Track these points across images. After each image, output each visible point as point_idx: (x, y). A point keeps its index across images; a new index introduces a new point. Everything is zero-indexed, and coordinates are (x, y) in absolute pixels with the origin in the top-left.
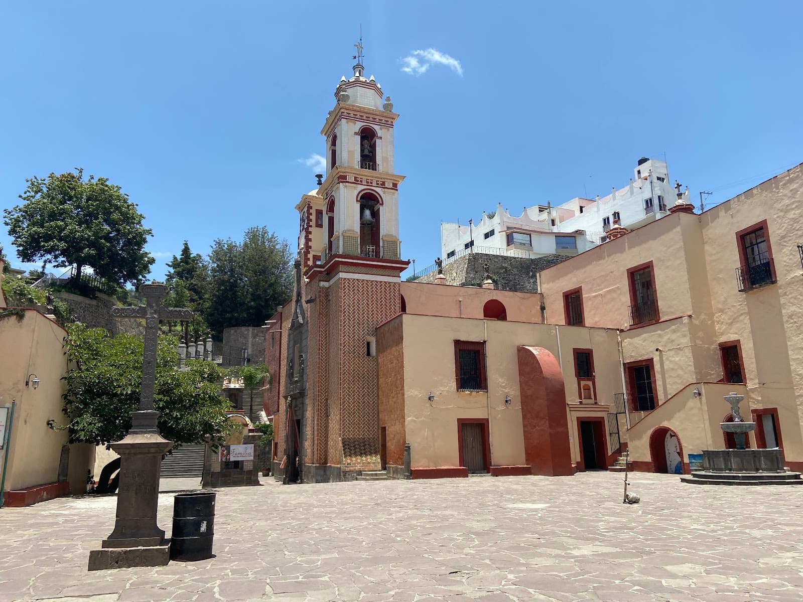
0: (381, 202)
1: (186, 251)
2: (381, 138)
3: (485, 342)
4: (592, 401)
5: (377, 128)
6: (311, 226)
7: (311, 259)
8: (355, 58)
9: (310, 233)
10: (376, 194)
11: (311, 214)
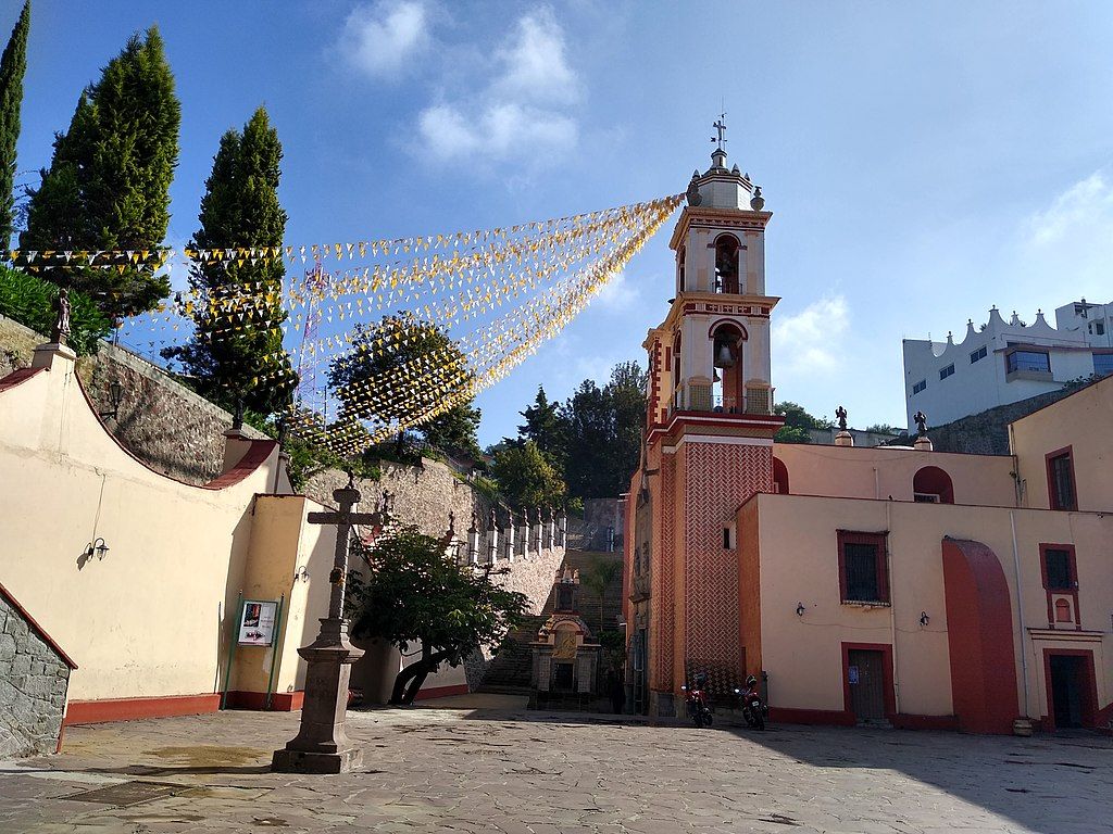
0: (744, 335)
1: (541, 398)
2: (745, 248)
3: (887, 533)
4: (1073, 626)
5: (739, 234)
6: (660, 370)
7: (660, 415)
8: (714, 140)
9: (659, 379)
10: (738, 325)
11: (660, 354)
